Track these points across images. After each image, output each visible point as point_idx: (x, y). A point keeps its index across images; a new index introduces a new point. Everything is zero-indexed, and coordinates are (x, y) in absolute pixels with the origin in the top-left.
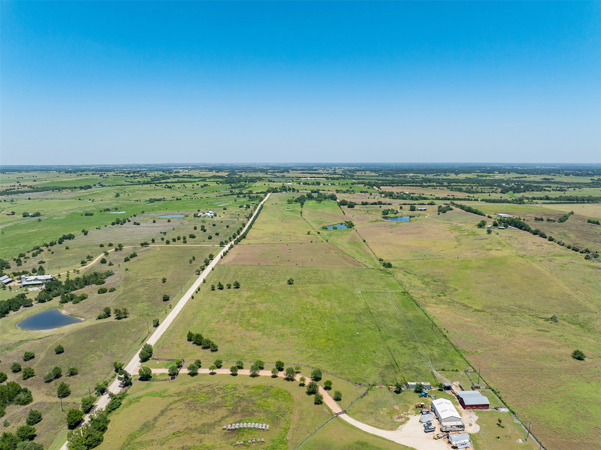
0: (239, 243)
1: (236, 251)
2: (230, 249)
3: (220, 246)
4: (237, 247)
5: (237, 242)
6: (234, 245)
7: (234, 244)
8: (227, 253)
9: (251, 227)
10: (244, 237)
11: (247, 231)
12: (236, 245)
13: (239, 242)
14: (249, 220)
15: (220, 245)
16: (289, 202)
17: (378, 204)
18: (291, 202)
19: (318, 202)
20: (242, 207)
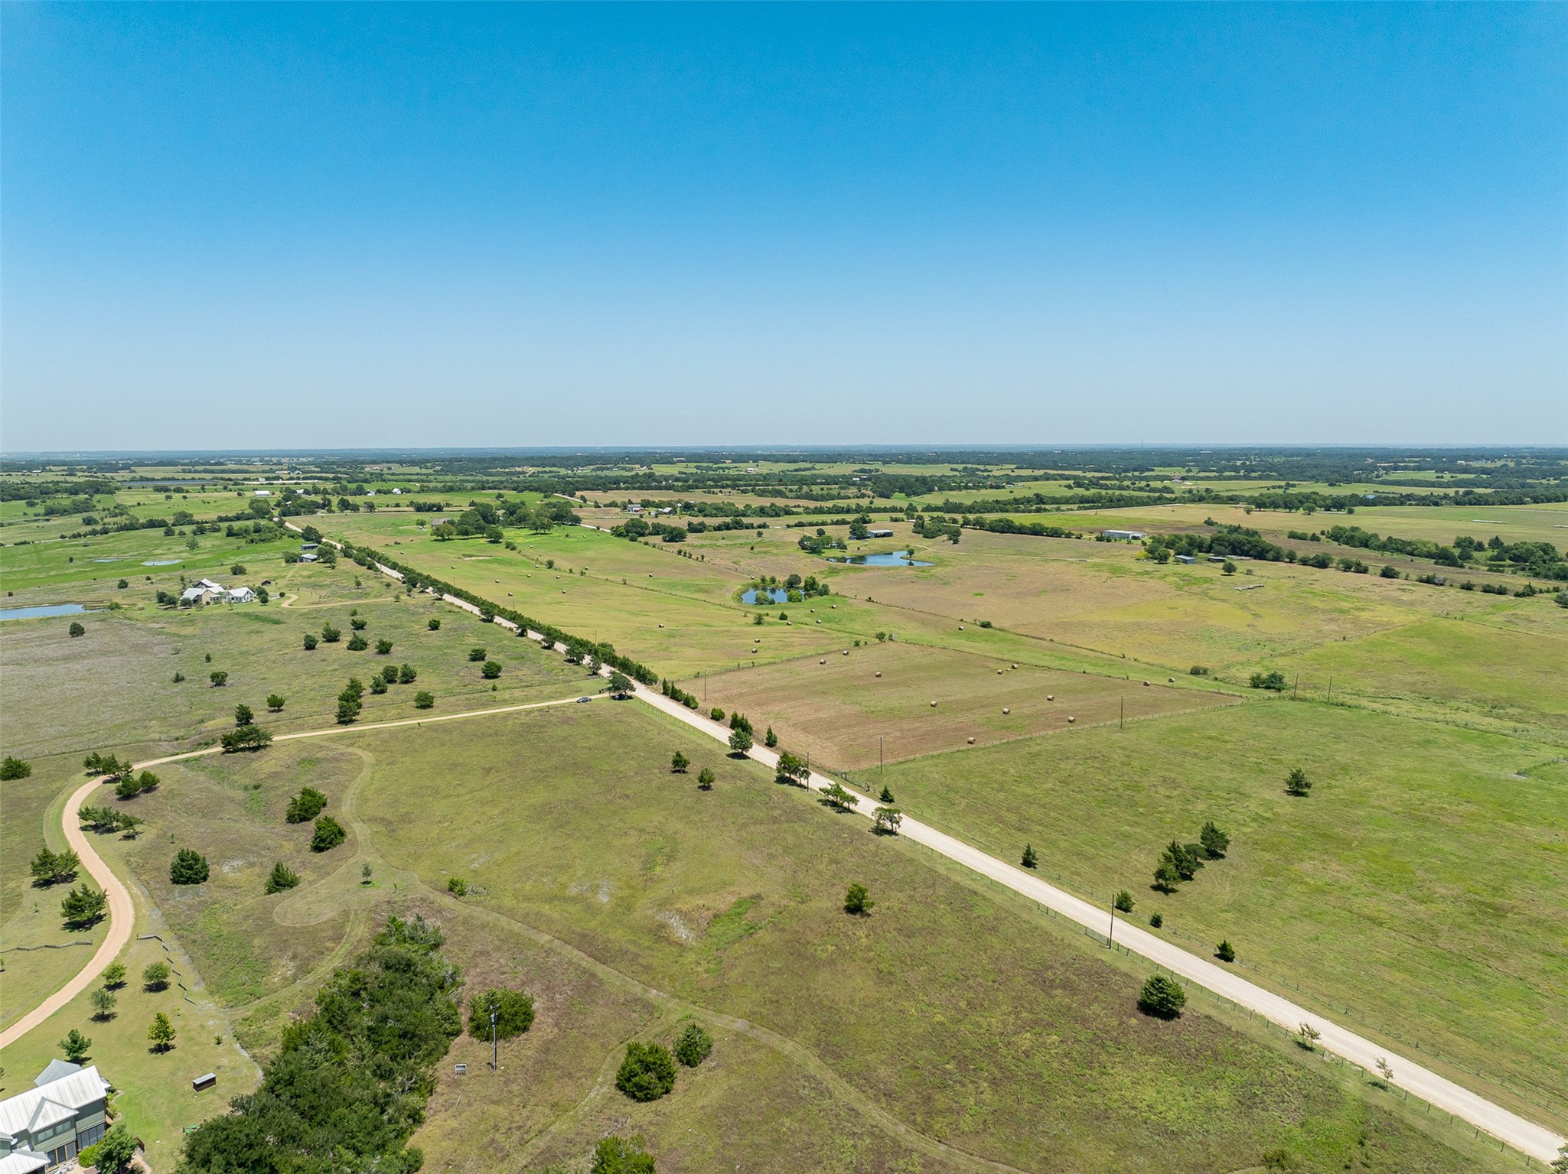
16: (440, 538)
17: (736, 528)
18: (446, 538)
19: (534, 532)
20: (296, 561)
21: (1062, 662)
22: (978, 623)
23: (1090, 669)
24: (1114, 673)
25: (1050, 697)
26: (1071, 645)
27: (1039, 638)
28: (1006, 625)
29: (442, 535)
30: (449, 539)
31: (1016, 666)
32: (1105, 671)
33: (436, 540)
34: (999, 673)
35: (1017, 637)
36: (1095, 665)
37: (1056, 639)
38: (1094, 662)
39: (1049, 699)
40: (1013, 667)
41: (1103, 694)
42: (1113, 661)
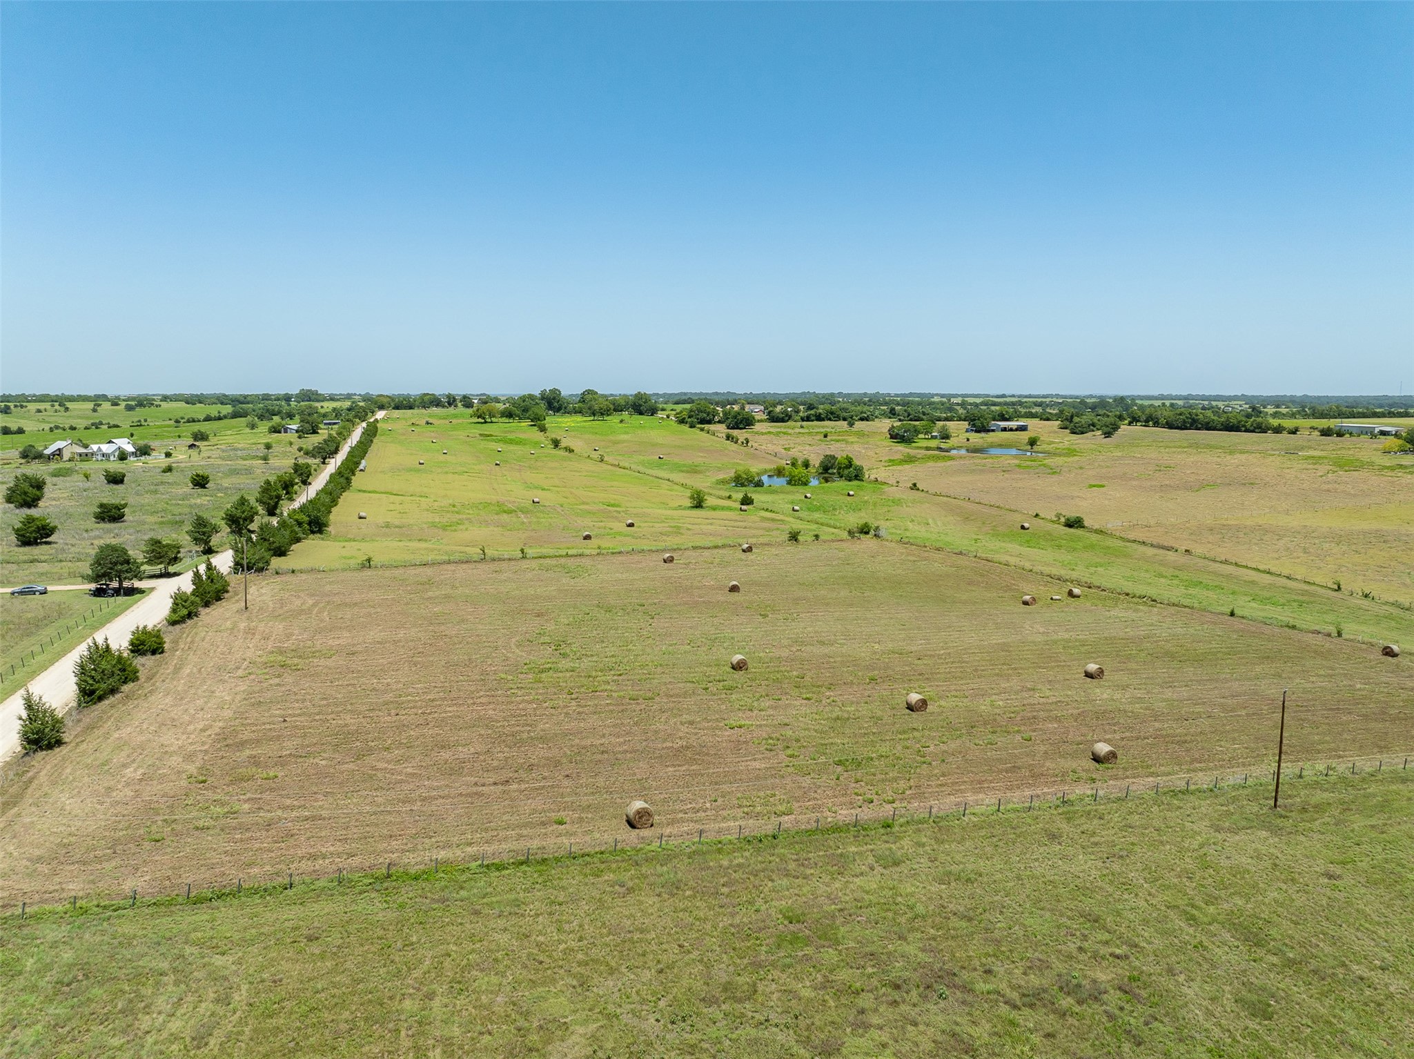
0: (276, 562)
1: (250, 632)
2: (184, 611)
3: (99, 593)
4: (261, 590)
5: (262, 552)
6: (235, 581)
7: (238, 566)
8: (144, 663)
9: (348, 481)
10: (315, 524)
11: (333, 493)
12: (251, 576)
13: (281, 552)
14: (324, 463)
15: (96, 578)
16: (480, 420)
17: (830, 420)
18: (489, 420)
19: (592, 418)
20: (280, 432)
21: (1191, 591)
22: (1063, 520)
23: (1247, 607)
24: (1307, 620)
25: (1092, 667)
26: (1226, 562)
27: (1163, 548)
28: (1113, 524)
29: (484, 418)
30: (492, 422)
31: (1076, 591)
32: (1285, 615)
33: (479, 423)
34: (1025, 603)
35: (1122, 544)
36: (1265, 601)
37: (1198, 549)
38: (1266, 594)
39: (1089, 675)
40: (1071, 594)
41: (1258, 669)
42: (1313, 595)
